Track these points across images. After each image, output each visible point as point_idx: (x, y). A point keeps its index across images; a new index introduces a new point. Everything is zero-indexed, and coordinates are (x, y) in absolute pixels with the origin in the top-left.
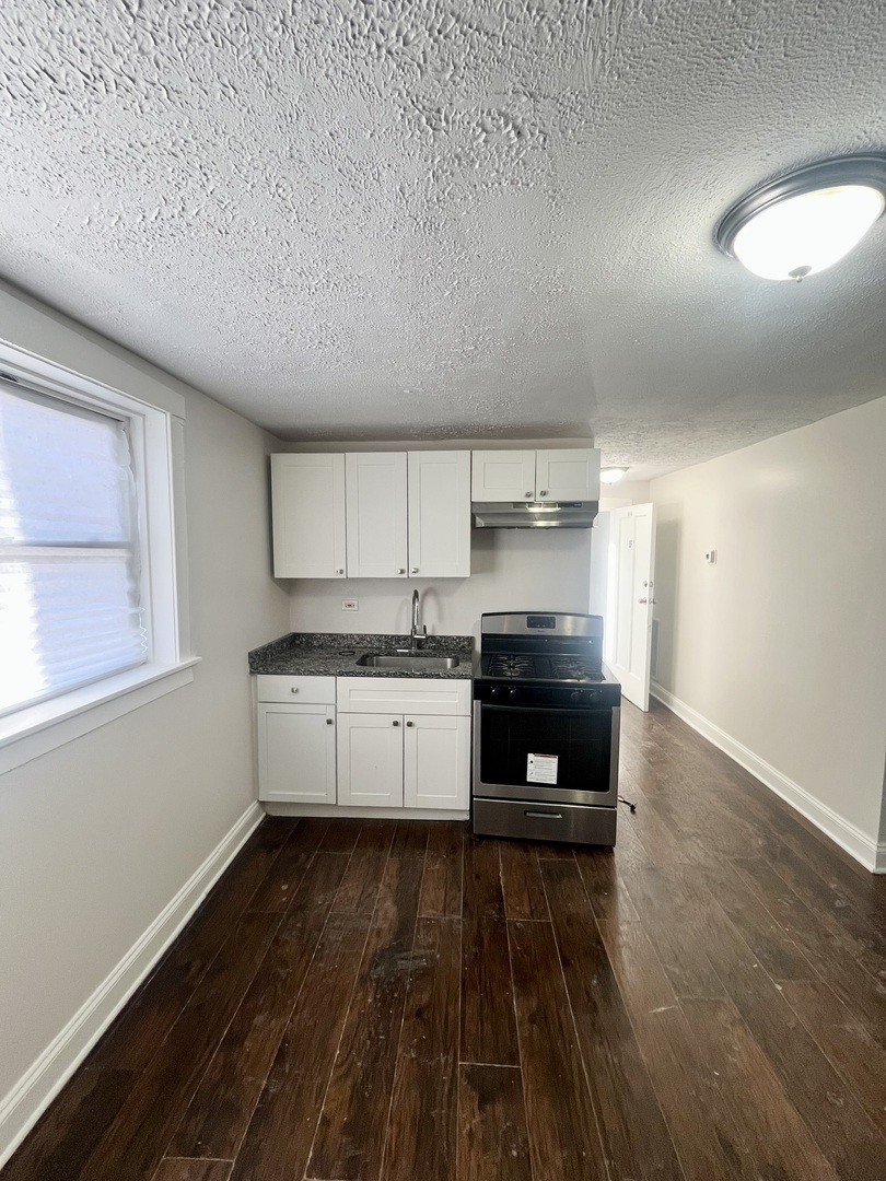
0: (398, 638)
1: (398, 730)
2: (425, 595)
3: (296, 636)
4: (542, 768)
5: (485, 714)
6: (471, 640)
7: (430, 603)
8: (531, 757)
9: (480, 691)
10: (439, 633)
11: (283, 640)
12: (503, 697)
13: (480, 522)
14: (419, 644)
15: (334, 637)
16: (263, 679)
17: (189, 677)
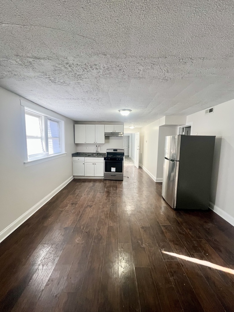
0: (94, 153)
1: (94, 165)
2: (98, 146)
3: (78, 153)
4: (113, 169)
5: (106, 162)
6: (105, 153)
7: (99, 147)
8: (112, 168)
9: (105, 159)
10: (100, 152)
11: (76, 153)
12: (108, 160)
13: (106, 135)
14: (97, 154)
15: (84, 153)
16: (74, 158)
17: (66, 155)
